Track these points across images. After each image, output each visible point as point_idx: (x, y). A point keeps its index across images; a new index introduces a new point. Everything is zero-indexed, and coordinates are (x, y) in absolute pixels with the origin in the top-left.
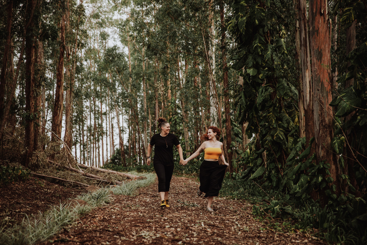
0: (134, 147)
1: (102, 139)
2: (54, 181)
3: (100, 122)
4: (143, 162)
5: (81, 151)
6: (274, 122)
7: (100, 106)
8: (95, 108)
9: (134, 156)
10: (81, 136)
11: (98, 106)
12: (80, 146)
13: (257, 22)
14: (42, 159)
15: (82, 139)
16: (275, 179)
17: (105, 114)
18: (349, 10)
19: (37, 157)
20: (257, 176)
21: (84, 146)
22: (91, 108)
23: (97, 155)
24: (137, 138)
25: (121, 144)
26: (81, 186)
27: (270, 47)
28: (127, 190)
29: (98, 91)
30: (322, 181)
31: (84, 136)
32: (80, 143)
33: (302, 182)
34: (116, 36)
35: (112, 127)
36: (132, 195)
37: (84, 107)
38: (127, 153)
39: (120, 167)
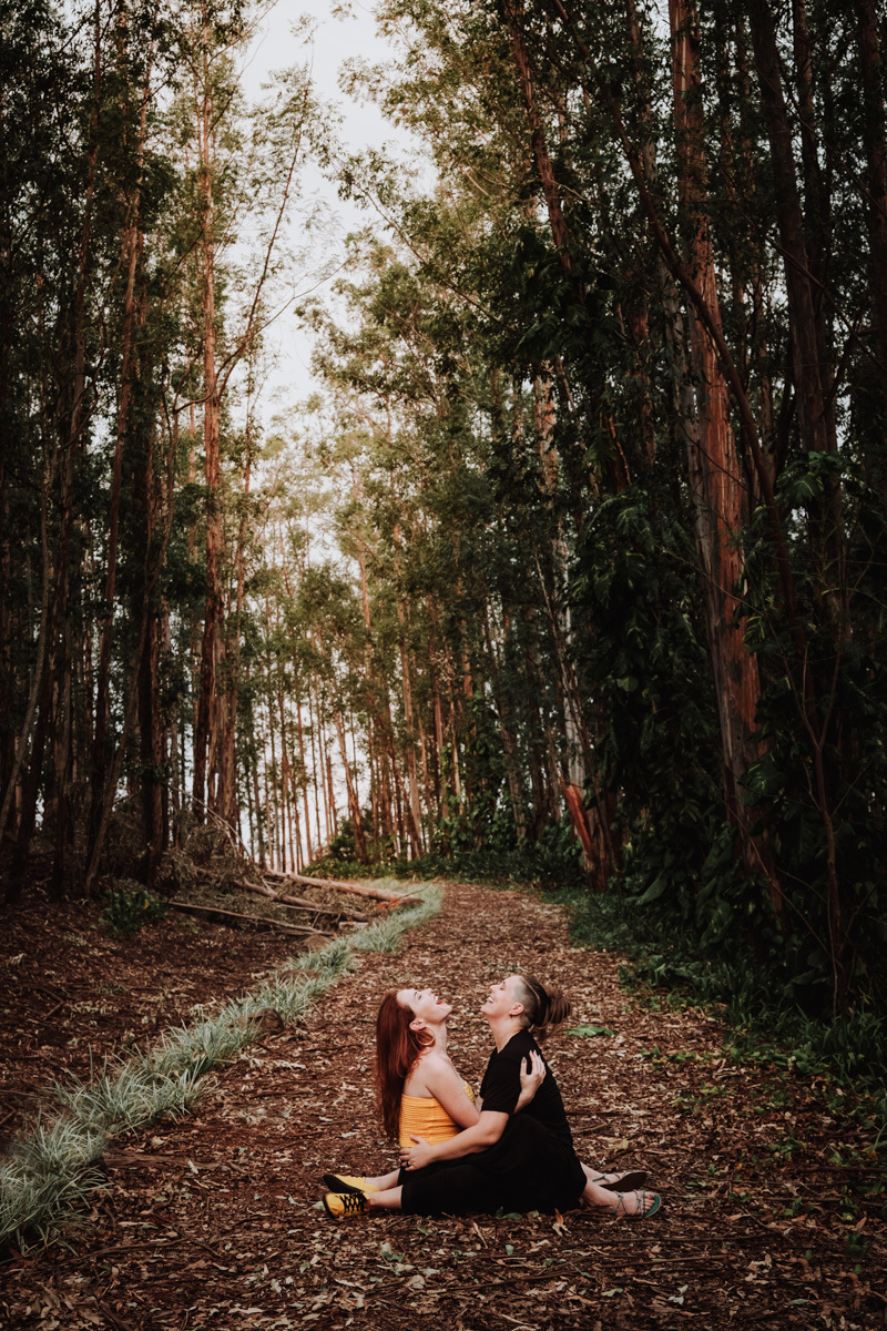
0: (386, 814)
1: (305, 796)
2: (214, 918)
3: (297, 751)
4: (409, 849)
5: (252, 829)
6: (677, 787)
7: (295, 711)
8: (282, 718)
9: (386, 837)
10: (252, 789)
11: (291, 715)
12: (250, 815)
13: (631, 584)
14: (184, 868)
15: (253, 797)
16: (685, 904)
17: (309, 731)
18: (756, 621)
19: (172, 862)
20: (652, 898)
21: (259, 814)
22: (273, 718)
23: (294, 837)
24: (393, 788)
25: (354, 807)
26: (275, 929)
27: (660, 632)
28: (384, 941)
29: (290, 676)
30: (755, 910)
31: (257, 789)
32: (250, 807)
33: (719, 916)
34: (329, 538)
35: (329, 766)
36: (394, 953)
37: (256, 715)
38: (367, 828)
39: (354, 866)
